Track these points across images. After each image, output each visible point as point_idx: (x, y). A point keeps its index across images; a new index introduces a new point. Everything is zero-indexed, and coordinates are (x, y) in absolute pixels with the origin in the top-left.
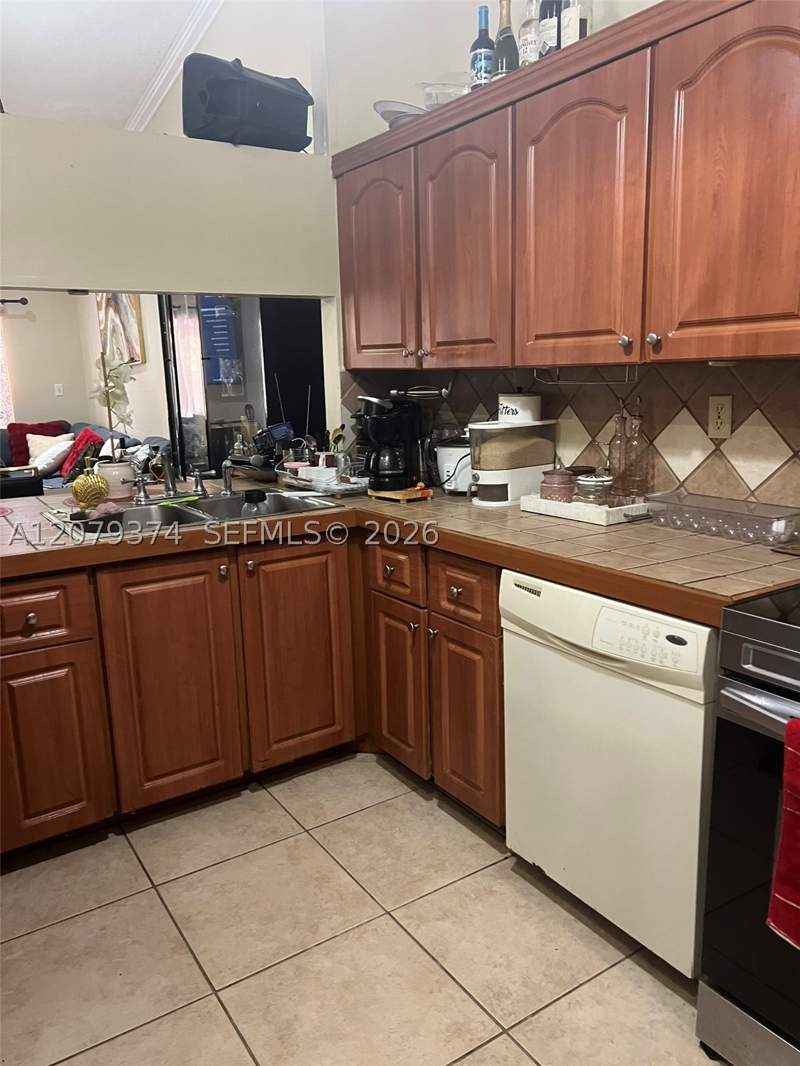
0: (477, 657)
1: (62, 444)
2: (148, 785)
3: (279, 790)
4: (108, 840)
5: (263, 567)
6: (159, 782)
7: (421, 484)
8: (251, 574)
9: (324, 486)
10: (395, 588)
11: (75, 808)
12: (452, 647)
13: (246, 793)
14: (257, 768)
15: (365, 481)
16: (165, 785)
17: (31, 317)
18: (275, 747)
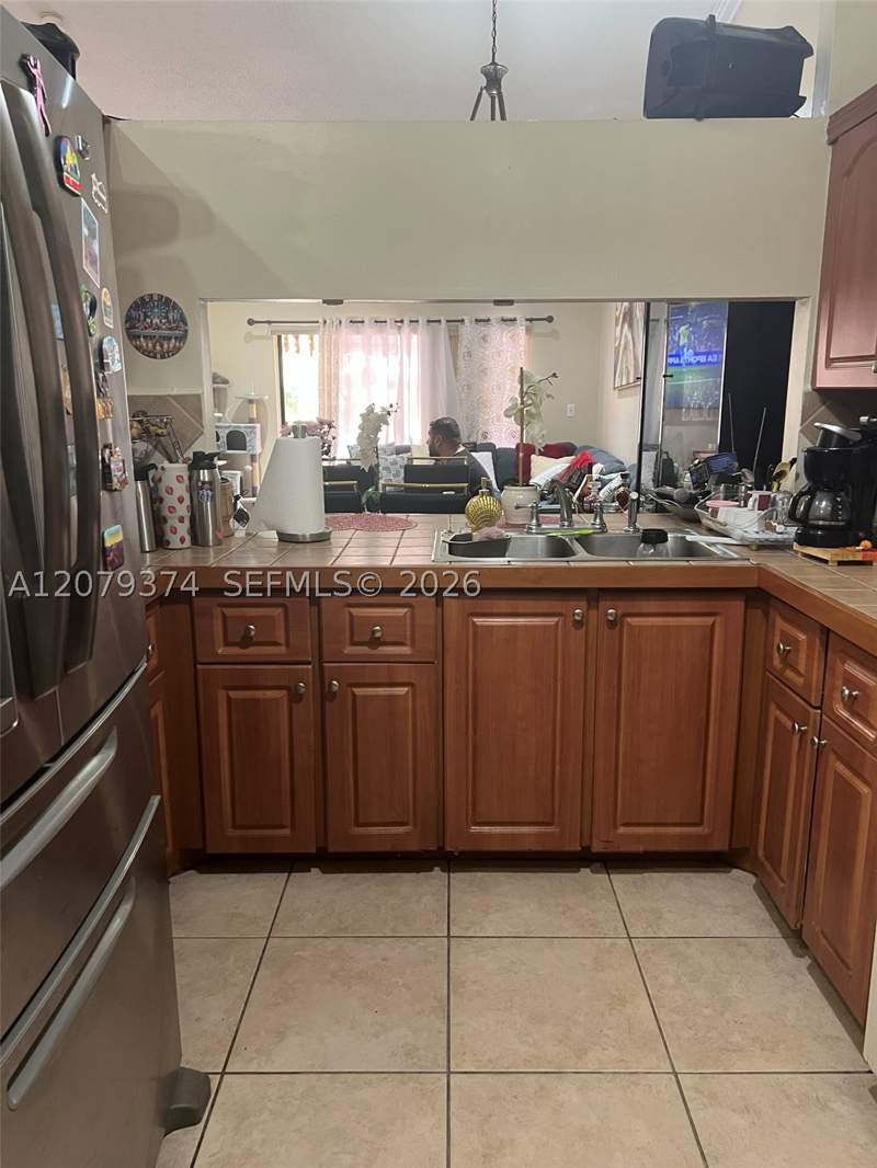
0: (865, 790)
1: (559, 466)
2: (475, 829)
3: (621, 880)
4: (432, 873)
5: (629, 619)
6: (486, 829)
7: (866, 544)
8: (612, 624)
9: (738, 533)
10: (789, 674)
11: (400, 830)
12: (840, 767)
13: (585, 872)
14: (597, 847)
15: (793, 530)
16: (493, 833)
17: (555, 335)
18: (622, 830)
